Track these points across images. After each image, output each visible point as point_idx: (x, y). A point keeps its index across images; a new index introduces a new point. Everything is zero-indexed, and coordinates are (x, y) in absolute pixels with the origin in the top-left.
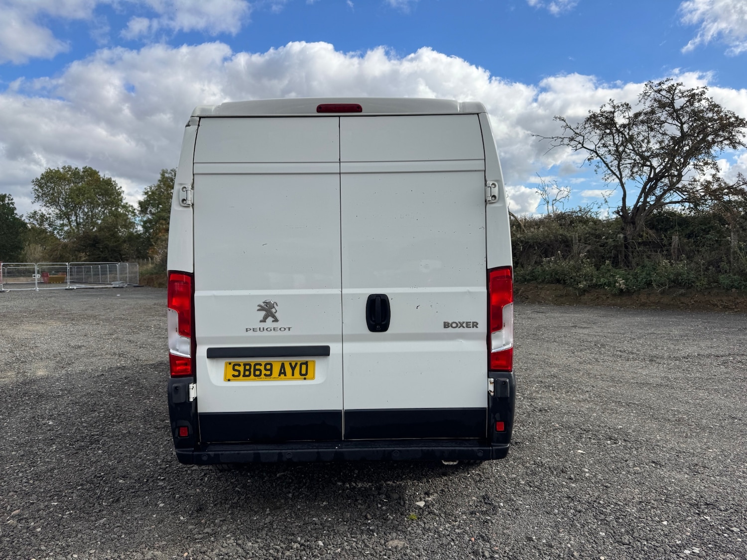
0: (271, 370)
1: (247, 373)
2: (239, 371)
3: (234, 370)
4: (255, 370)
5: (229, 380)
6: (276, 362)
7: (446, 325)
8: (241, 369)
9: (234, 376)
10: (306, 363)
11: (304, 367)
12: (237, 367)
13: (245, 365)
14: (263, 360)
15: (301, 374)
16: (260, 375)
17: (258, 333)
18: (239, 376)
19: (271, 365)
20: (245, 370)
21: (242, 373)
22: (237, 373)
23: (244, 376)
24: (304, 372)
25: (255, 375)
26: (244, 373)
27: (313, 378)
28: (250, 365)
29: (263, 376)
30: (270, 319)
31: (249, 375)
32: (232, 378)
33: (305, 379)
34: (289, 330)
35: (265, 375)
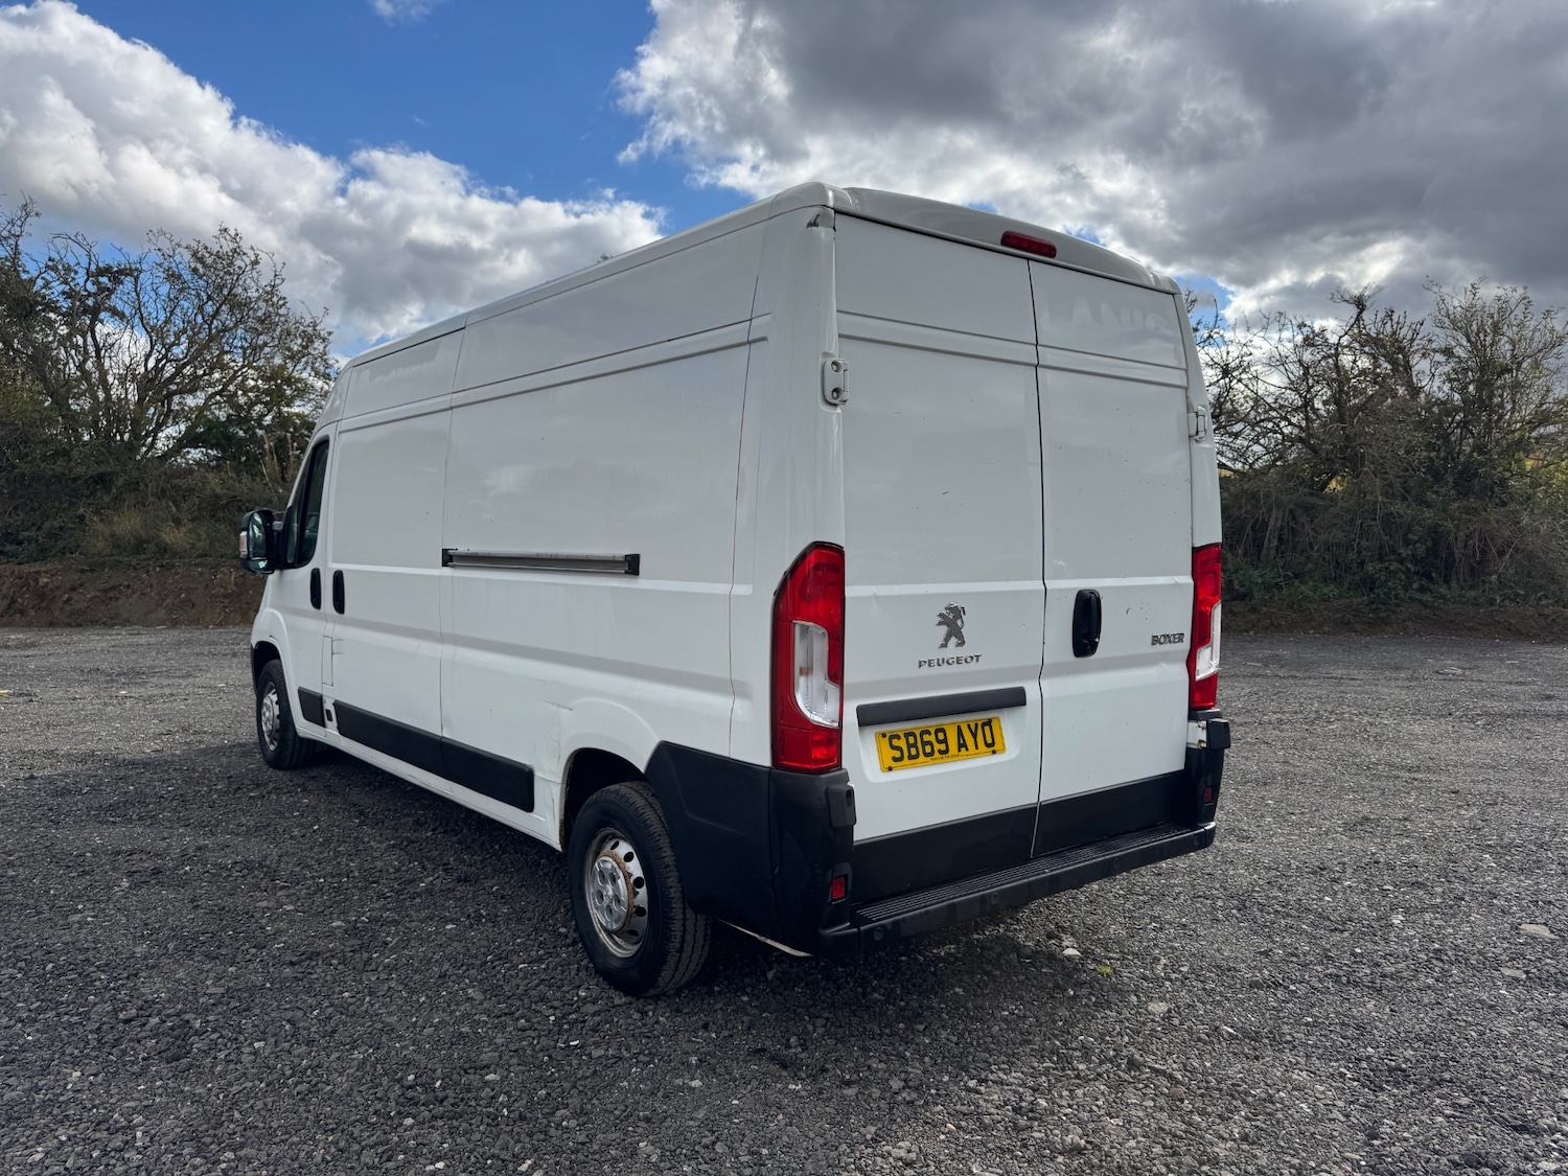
0: (945, 741)
1: (913, 751)
2: (899, 749)
3: (894, 748)
4: (924, 744)
5: (890, 769)
6: (950, 724)
7: (1155, 640)
8: (902, 743)
9: (895, 759)
10: (989, 723)
11: (987, 729)
12: (895, 742)
13: (907, 735)
14: (931, 724)
15: (988, 745)
16: (932, 754)
17: (936, 670)
18: (901, 759)
19: (943, 731)
20: (909, 746)
21: (906, 754)
22: (897, 754)
23: (911, 757)
24: (989, 741)
25: (926, 755)
26: (909, 752)
27: (1003, 749)
28: (913, 734)
29: (937, 755)
30: (953, 641)
31: (917, 756)
32: (893, 764)
33: (994, 752)
34: (977, 660)
35: (940, 752)
